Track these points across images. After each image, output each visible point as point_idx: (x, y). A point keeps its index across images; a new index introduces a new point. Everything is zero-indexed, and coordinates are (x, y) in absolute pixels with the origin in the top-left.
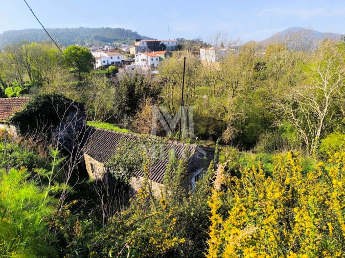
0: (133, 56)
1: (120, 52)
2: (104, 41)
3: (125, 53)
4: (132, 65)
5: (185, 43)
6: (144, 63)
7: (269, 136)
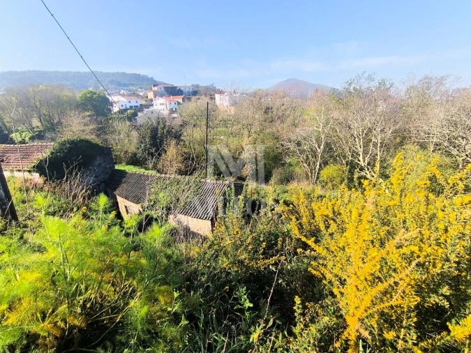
0: (152, 100)
1: (138, 96)
2: (120, 85)
3: (142, 97)
4: (151, 109)
5: (201, 89)
6: (163, 107)
7: (280, 170)
